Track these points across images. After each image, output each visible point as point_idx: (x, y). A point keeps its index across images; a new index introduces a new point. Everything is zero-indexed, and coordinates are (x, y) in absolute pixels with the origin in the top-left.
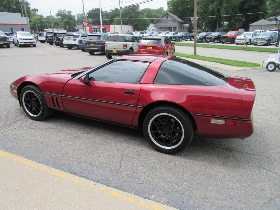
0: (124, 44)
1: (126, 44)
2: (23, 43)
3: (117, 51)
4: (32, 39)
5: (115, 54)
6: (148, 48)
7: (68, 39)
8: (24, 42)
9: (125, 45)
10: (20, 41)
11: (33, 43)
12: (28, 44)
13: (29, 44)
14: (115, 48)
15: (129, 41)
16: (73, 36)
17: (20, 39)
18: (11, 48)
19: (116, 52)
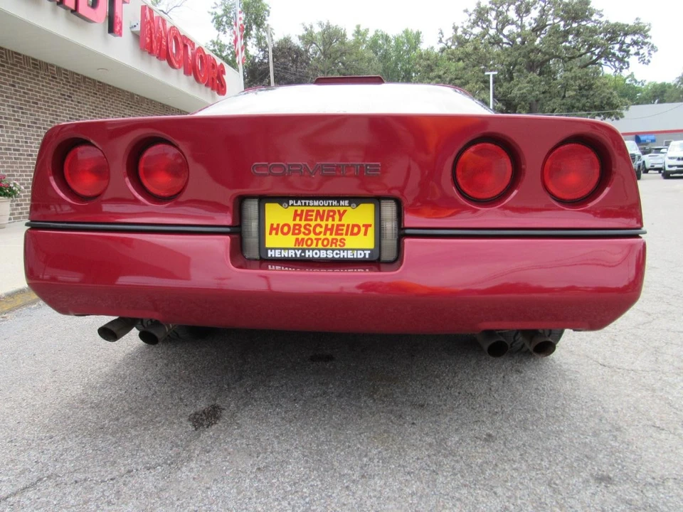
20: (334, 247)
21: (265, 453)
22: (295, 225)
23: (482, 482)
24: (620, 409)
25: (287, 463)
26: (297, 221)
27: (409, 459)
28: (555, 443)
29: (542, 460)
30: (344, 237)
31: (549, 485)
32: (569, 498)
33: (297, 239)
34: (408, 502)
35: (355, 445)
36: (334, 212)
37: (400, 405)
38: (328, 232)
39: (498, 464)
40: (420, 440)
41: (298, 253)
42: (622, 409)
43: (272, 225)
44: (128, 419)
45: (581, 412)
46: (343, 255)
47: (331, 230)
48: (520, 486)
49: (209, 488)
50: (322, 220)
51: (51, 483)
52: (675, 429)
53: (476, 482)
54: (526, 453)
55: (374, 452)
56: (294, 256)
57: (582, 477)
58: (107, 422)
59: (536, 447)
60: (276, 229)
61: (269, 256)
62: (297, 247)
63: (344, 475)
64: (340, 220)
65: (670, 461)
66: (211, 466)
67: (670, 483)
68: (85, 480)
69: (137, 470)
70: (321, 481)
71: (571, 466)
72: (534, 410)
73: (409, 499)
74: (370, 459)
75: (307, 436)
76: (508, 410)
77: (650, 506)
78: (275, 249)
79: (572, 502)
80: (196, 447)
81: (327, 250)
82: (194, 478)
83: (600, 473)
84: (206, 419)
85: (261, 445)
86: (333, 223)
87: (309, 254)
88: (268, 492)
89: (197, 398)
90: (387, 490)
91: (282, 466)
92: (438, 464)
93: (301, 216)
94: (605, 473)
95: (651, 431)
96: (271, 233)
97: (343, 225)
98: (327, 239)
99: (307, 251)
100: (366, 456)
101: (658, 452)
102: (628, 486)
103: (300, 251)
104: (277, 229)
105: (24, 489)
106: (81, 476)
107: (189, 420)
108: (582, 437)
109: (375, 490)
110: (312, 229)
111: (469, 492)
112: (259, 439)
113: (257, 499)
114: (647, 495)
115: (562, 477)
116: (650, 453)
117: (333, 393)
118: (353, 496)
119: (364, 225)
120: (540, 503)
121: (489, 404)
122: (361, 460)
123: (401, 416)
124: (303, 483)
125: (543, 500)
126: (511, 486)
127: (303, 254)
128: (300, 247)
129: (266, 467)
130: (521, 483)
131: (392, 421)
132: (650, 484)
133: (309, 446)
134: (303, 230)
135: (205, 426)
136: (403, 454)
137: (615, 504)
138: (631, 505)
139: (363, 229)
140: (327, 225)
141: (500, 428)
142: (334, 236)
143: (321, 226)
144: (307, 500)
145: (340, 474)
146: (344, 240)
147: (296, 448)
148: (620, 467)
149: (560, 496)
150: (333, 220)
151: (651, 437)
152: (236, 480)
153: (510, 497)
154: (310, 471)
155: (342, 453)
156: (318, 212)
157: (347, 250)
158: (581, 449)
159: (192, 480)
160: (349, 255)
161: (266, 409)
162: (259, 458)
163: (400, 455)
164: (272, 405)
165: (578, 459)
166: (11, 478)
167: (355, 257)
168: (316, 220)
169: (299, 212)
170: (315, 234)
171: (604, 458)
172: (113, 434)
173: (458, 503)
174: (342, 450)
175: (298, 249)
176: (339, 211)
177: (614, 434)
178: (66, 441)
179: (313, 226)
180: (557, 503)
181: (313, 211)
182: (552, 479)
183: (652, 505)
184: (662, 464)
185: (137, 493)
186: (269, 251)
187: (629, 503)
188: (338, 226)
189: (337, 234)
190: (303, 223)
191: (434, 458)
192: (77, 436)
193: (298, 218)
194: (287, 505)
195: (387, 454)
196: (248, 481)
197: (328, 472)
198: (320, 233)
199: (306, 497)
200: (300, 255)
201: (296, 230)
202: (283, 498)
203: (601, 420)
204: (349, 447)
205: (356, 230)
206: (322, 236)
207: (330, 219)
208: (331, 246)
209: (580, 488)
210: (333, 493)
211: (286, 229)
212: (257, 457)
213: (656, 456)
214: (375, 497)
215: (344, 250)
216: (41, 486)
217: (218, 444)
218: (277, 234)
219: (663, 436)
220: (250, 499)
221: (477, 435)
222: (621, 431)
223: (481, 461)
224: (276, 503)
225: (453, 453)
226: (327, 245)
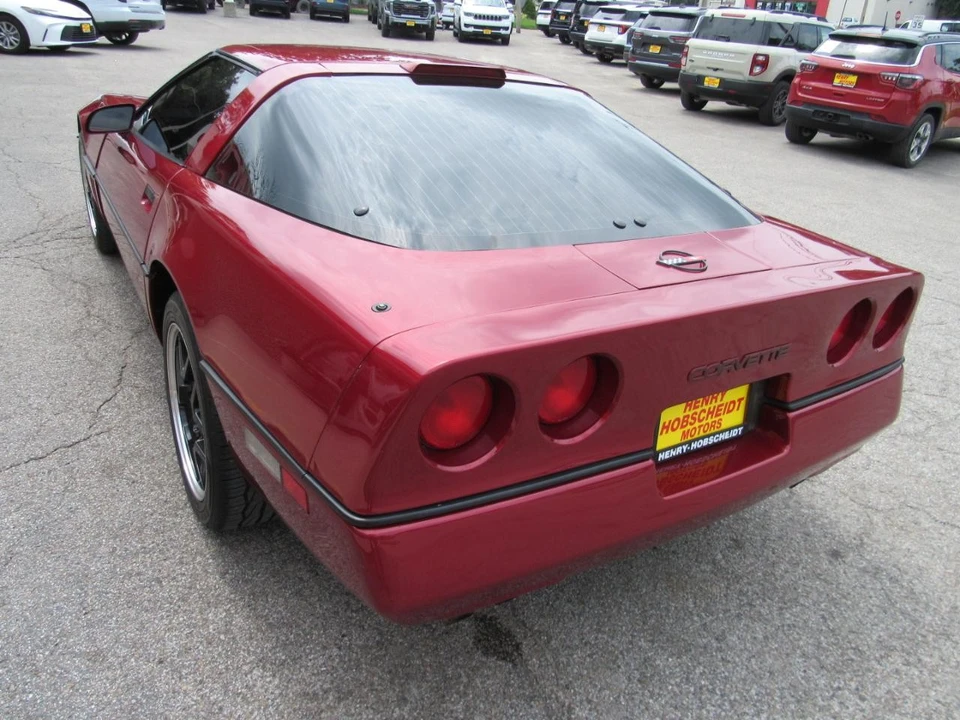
0: (756, 55)
1: (767, 57)
2: (471, 29)
3: (722, 81)
4: (499, 18)
5: (715, 94)
6: (837, 81)
7: (601, 24)
8: (476, 27)
9: (761, 58)
10: (466, 20)
11: (503, 32)
12: (486, 32)
13: (489, 32)
14: (716, 70)
15: (783, 46)
16: (622, 15)
17: (467, 14)
18: (437, 40)
19: (715, 84)
20: (714, 431)
21: (618, 658)
22: (684, 418)
25: (651, 660)
26: (687, 413)
30: (722, 417)
33: (684, 433)
35: (669, 605)
38: (710, 416)
41: (685, 448)
43: (664, 424)
44: (415, 691)
46: (721, 437)
47: (713, 412)
50: (707, 404)
56: (681, 452)
60: (667, 427)
61: (660, 459)
62: (684, 441)
64: (722, 399)
74: (698, 616)
75: (622, 615)
78: (665, 450)
80: (548, 688)
81: (708, 436)
84: (498, 642)
85: (601, 649)
86: (715, 405)
87: (694, 446)
88: (683, 704)
90: (748, 644)
91: (651, 665)
92: (742, 594)
93: (690, 407)
96: (662, 434)
97: (723, 405)
98: (708, 424)
99: (692, 443)
103: (686, 445)
110: (697, 416)
119: (738, 400)
127: (689, 448)
134: (690, 420)
135: (516, 653)
139: (737, 404)
140: (710, 409)
142: (714, 419)
143: (705, 411)
146: (722, 420)
150: (716, 401)
157: (725, 430)
160: (727, 436)
167: (731, 436)
168: (702, 406)
170: (699, 421)
179: (698, 413)
186: (660, 454)
188: (719, 406)
189: (716, 416)
190: (691, 413)
193: (687, 410)
198: (703, 419)
201: (684, 422)
205: (732, 406)
206: (704, 422)
207: (713, 401)
211: (676, 425)
215: (722, 432)
218: (668, 431)
226: (707, 430)
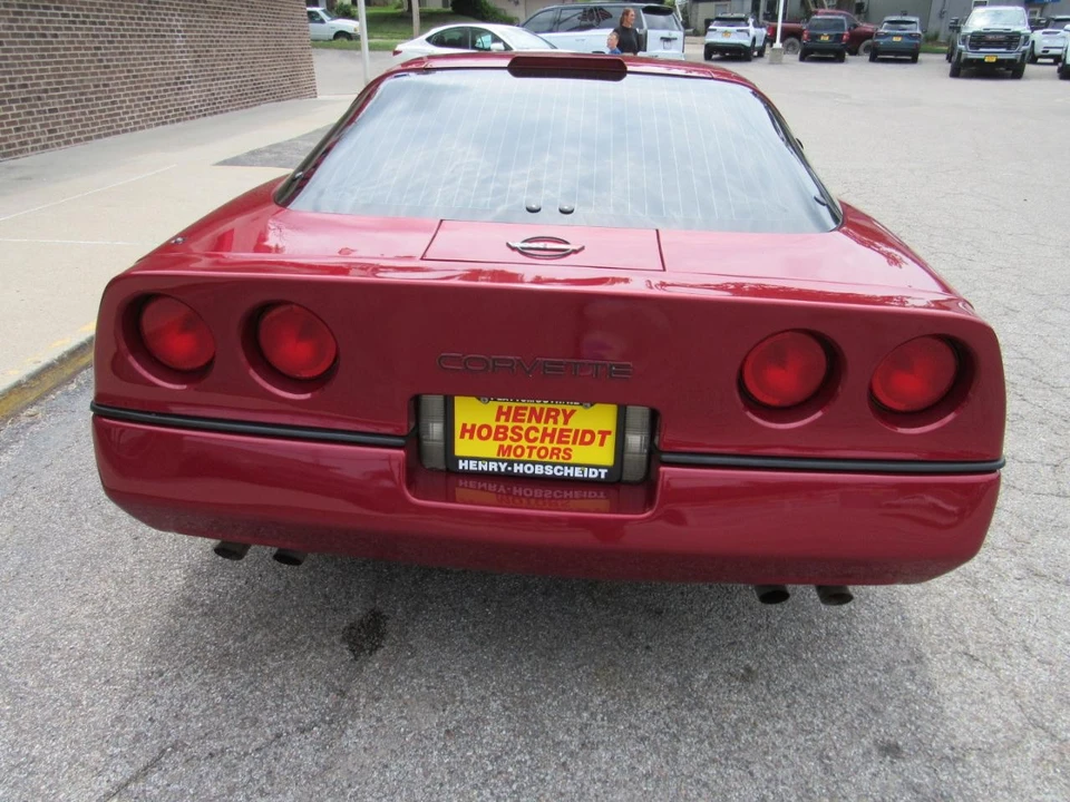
20: (554, 459)
21: (454, 703)
22: (498, 427)
23: (736, 755)
24: (925, 621)
25: (483, 722)
26: (502, 422)
27: (643, 714)
28: (834, 684)
29: (815, 715)
30: (570, 446)
31: (820, 759)
32: (843, 781)
33: (501, 447)
34: (641, 789)
35: (572, 689)
36: (557, 412)
37: (630, 612)
38: (547, 439)
39: (758, 723)
40: (657, 680)
41: (503, 467)
42: (929, 620)
43: (464, 425)
44: (259, 637)
45: (872, 626)
46: (567, 472)
47: (552, 436)
48: (784, 762)
49: (386, 766)
50: (538, 421)
51: (178, 757)
52: (994, 659)
53: (728, 754)
54: (795, 702)
55: (597, 701)
56: (496, 470)
57: (863, 746)
58: (230, 642)
59: (808, 691)
60: (469, 431)
61: (461, 468)
62: (501, 457)
63: (559, 743)
64: (566, 422)
65: (978, 719)
66: (384, 726)
67: (972, 758)
68: (223, 751)
69: (288, 733)
70: (530, 753)
71: (850, 727)
72: (810, 621)
73: (643, 784)
74: (592, 714)
75: (507, 672)
76: (775, 622)
77: (942, 795)
78: (469, 459)
79: (847, 788)
80: (359, 690)
81: (544, 464)
82: (365, 749)
83: (887, 738)
84: (366, 636)
85: (446, 688)
86: (555, 426)
87: (517, 468)
88: (463, 774)
89: (349, 596)
90: (615, 769)
91: (477, 726)
92: (680, 722)
93: (507, 414)
94: (892, 739)
95: (962, 662)
96: (462, 436)
97: (570, 430)
98: (546, 449)
99: (515, 465)
100: (586, 709)
101: (965, 702)
102: (918, 762)
103: (506, 464)
104: (472, 432)
105: (145, 769)
106: (216, 745)
107: (343, 640)
108: (870, 673)
109: (599, 769)
110: (523, 433)
111: (718, 772)
112: (443, 677)
113: (451, 786)
114: (941, 777)
115: (838, 746)
116: (955, 703)
117: (536, 587)
118: (572, 779)
119: (600, 432)
120: (807, 791)
121: (751, 608)
122: (579, 715)
123: (631, 634)
124: (506, 757)
125: (810, 786)
126: (772, 762)
127: (509, 469)
128: (506, 457)
129: (458, 728)
130: (785, 756)
131: (619, 644)
132: (948, 758)
133: (510, 690)
134: (509, 434)
135: (367, 652)
136: (634, 705)
137: (900, 791)
138: (918, 792)
139: (598, 437)
140: (545, 429)
141: (763, 657)
142: (555, 445)
143: (537, 430)
144: (514, 787)
145: (553, 741)
146: (570, 450)
147: (493, 693)
148: (913, 728)
149: (832, 779)
150: (556, 422)
151: (959, 673)
152: (421, 752)
153: (769, 781)
154: (515, 735)
155: (555, 703)
156: (533, 410)
157: (575, 465)
158: (866, 694)
159: (362, 752)
160: (578, 473)
161: (447, 618)
162: (447, 712)
163: (632, 706)
164: (454, 610)
165: (861, 714)
166: (124, 749)
167: (586, 475)
168: (530, 421)
169: (505, 410)
170: (528, 440)
171: (895, 711)
172: (244, 665)
173: (704, 790)
174: (555, 698)
175: (503, 461)
176: (564, 411)
177: (913, 667)
178: (182, 680)
179: (525, 429)
180: (828, 790)
181: (526, 408)
182: (824, 750)
183: (945, 794)
184: (967, 723)
185: (295, 775)
186: (460, 461)
187: (916, 789)
188: (562, 430)
189: (560, 442)
190: (510, 425)
191: (676, 711)
192: (196, 672)
193: (503, 418)
194: (489, 796)
195: (614, 704)
196: (435, 753)
197: (537, 737)
198: (535, 439)
199: (513, 782)
200: (506, 468)
201: (499, 434)
202: (483, 783)
203: (898, 641)
204: (564, 691)
205: (588, 437)
206: (538, 444)
207: (551, 421)
208: (551, 457)
209: (858, 764)
210: (547, 775)
211: (484, 432)
212: (444, 710)
213: (962, 709)
214: (599, 780)
215: (569, 466)
216: (167, 763)
217: (388, 686)
218: (471, 437)
219: (975, 673)
220: (441, 785)
221: (732, 670)
222: (922, 663)
223: (735, 717)
224: (475, 792)
225: (699, 704)
226: (545, 456)
